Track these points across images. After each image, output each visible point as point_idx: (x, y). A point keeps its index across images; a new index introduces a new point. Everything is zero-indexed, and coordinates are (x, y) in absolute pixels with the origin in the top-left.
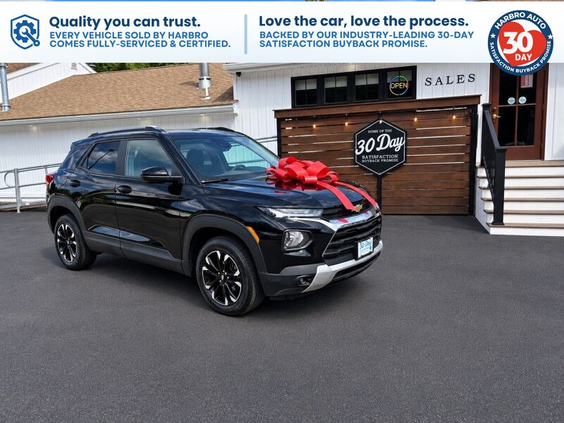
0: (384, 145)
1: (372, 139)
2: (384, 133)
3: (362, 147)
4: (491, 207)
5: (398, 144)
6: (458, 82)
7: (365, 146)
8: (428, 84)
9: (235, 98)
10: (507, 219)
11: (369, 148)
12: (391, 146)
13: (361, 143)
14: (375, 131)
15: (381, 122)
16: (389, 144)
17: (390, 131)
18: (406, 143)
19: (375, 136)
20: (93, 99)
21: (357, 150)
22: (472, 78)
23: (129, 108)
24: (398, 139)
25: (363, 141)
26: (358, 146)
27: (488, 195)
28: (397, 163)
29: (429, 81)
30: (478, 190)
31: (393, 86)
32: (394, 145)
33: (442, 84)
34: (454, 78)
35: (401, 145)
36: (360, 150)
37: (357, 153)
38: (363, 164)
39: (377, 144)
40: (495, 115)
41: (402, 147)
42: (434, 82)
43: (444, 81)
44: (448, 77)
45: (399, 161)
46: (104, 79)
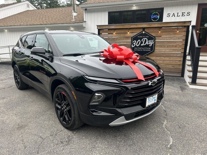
0: (145, 43)
1: (139, 40)
2: (145, 37)
3: (134, 44)
4: (191, 74)
5: (151, 43)
6: (182, 16)
7: (136, 43)
8: (168, 16)
9: (84, 20)
10: (198, 81)
11: (138, 44)
12: (148, 44)
13: (135, 42)
14: (141, 37)
15: (144, 32)
16: (147, 43)
17: (148, 37)
18: (155, 43)
19: (141, 39)
20: (30, 20)
21: (132, 45)
22: (189, 14)
23: (42, 23)
24: (151, 40)
25: (135, 41)
26: (133, 43)
27: (190, 68)
28: (150, 51)
29: (169, 15)
30: (186, 66)
31: (153, 17)
32: (149, 43)
33: (174, 16)
34: (180, 14)
35: (152, 43)
36: (134, 45)
37: (132, 46)
38: (135, 51)
39: (142, 43)
40: (198, 31)
41: (153, 44)
42: (171, 15)
43: (176, 15)
44: (178, 13)
45: (151, 51)
46: (38, 12)
